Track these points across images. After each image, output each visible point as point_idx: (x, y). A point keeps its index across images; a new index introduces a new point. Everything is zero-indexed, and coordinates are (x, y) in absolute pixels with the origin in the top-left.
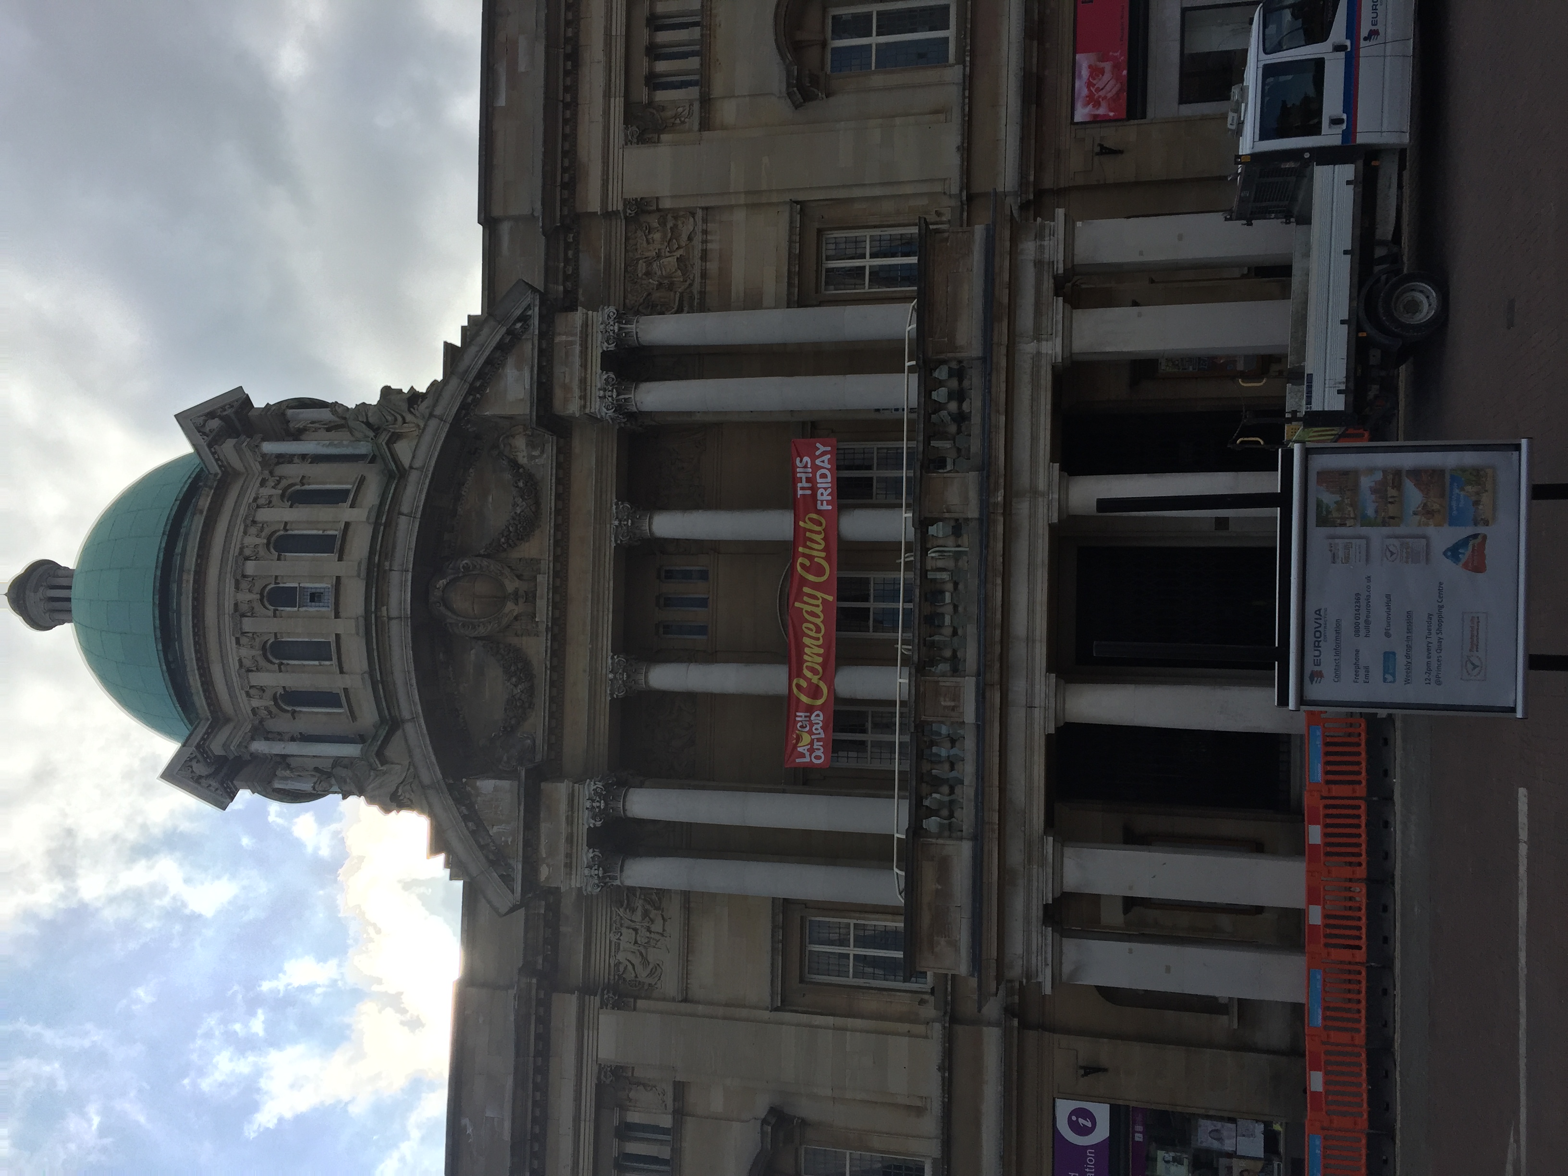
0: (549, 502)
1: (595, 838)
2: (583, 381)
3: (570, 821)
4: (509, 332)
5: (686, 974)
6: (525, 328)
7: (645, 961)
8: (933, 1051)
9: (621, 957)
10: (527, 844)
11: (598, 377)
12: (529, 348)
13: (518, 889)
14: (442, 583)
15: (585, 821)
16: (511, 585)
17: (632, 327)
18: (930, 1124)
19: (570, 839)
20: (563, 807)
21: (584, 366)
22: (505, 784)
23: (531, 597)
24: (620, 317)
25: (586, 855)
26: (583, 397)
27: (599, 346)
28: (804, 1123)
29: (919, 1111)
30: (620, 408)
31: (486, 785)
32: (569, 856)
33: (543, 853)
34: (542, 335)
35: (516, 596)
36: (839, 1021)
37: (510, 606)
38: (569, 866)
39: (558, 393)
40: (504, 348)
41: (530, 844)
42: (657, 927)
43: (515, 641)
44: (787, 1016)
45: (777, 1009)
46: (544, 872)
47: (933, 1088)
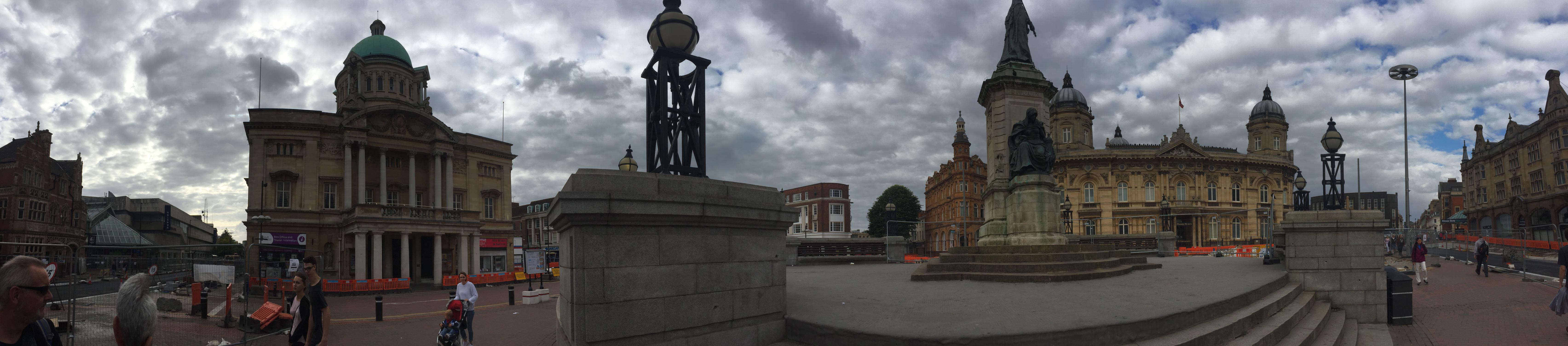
0: (418, 139)
1: (356, 142)
2: (442, 149)
3: (359, 138)
4: (451, 136)
5: (325, 159)
6: (451, 139)
7: (326, 150)
8: (314, 210)
9: (327, 145)
10: (355, 128)
11: (443, 151)
12: (447, 139)
13: (346, 126)
14: (403, 116)
15: (359, 141)
16: (401, 129)
17: (450, 159)
18: (298, 208)
19: (356, 137)
20: (362, 136)
21: (444, 149)
22: (366, 125)
23: (399, 133)
24: (452, 157)
25: (353, 140)
26: (439, 148)
27: (448, 153)
28: (296, 182)
29: (301, 206)
30: (437, 155)
31: (365, 121)
32: (352, 137)
33: (352, 132)
34: (450, 142)
35: (399, 130)
36: (318, 191)
37: (397, 129)
38: (350, 137)
39: (440, 144)
40: (448, 135)
41: (354, 129)
42: (333, 153)
43: (390, 128)
44: (318, 179)
45: (319, 177)
46: (348, 132)
47: (305, 209)
